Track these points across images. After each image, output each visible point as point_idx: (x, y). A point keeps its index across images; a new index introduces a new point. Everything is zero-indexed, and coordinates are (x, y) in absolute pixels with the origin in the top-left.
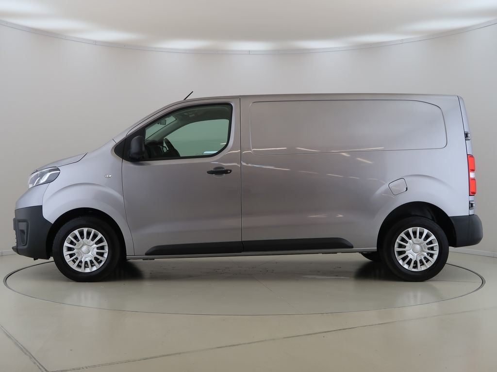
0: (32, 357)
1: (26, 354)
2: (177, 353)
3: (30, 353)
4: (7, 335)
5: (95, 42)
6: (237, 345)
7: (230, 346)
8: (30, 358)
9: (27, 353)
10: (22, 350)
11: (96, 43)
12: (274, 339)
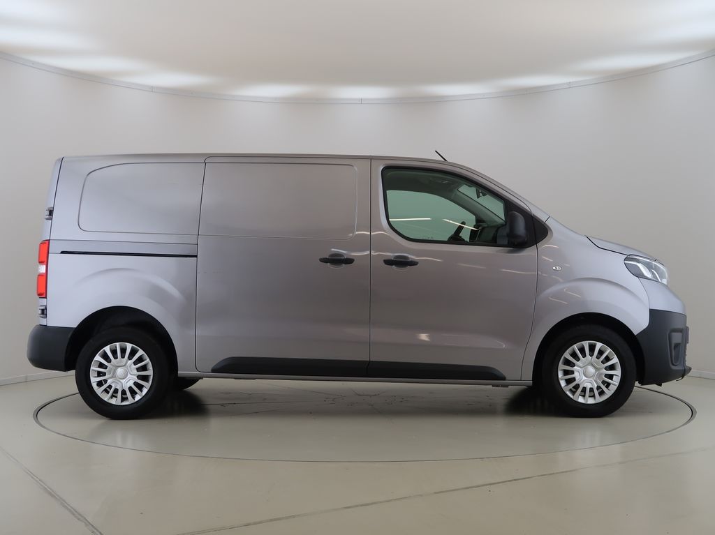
0: (88, 523)
1: (79, 519)
2: (290, 517)
3: (85, 518)
4: (50, 494)
5: (152, 87)
6: (372, 504)
7: (362, 505)
8: (87, 525)
9: (82, 519)
10: (74, 514)
11: (152, 89)
12: (421, 495)
